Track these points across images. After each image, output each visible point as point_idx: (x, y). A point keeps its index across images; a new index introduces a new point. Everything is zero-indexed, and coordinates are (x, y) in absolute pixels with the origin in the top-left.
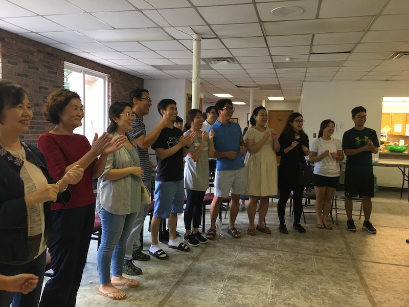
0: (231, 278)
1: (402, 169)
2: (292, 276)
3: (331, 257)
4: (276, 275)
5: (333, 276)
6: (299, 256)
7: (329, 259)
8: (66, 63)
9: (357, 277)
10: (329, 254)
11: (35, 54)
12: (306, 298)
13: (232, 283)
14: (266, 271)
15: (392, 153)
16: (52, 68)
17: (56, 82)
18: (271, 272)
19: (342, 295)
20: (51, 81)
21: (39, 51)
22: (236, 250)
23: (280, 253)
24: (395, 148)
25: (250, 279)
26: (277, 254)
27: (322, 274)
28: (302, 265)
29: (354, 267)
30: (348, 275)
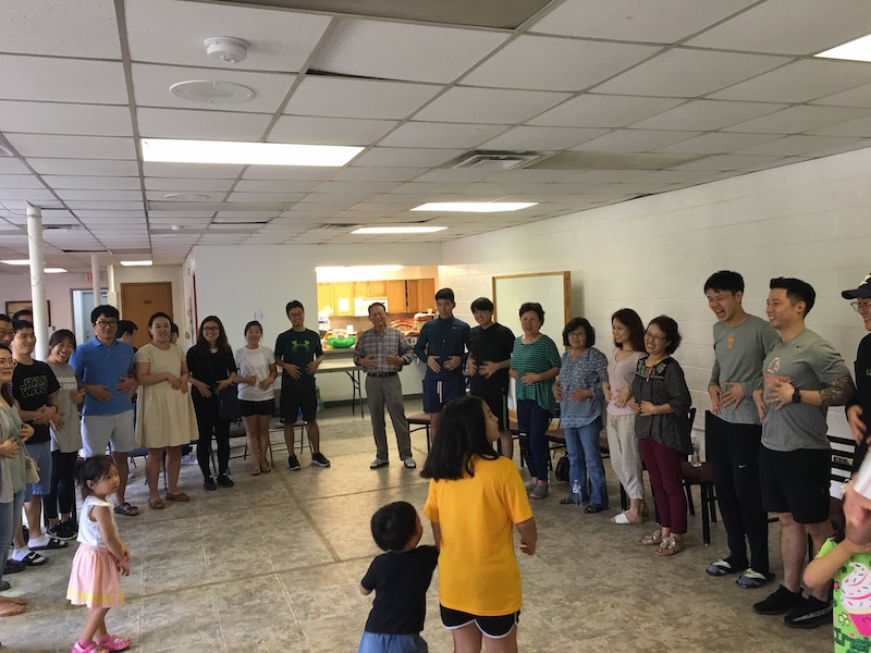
0: (149, 559)
1: (351, 373)
2: (228, 536)
3: (271, 505)
4: (208, 540)
5: (276, 523)
6: (232, 514)
7: (269, 508)
9: (303, 517)
10: (267, 503)
12: (250, 551)
13: (153, 563)
14: (192, 541)
15: (336, 351)
18: (200, 539)
19: (289, 537)
22: (140, 530)
23: (205, 517)
24: (339, 341)
25: (175, 553)
26: (201, 519)
27: (263, 525)
28: (238, 523)
29: (299, 508)
30: (294, 518)
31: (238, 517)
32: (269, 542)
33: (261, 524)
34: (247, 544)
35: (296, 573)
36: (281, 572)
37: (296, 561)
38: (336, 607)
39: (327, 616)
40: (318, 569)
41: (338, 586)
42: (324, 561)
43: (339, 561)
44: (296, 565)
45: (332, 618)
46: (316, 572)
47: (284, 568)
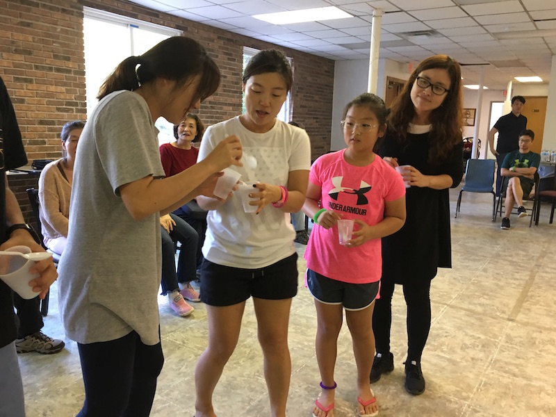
3: (510, 261)
5: (498, 274)
7: (506, 263)
8: (245, 48)
9: (526, 278)
10: (510, 259)
11: (215, 41)
16: (231, 55)
17: (234, 69)
19: (493, 286)
20: (230, 69)
21: (219, 38)
29: (531, 271)
30: (517, 276)
31: (474, 260)
32: (473, 284)
33: (485, 270)
34: (455, 279)
35: (463, 312)
36: (452, 307)
37: (475, 304)
38: (459, 351)
39: (442, 354)
40: (484, 318)
41: (483, 337)
42: (498, 314)
43: (512, 320)
44: (471, 307)
45: (442, 357)
46: (480, 320)
47: (458, 305)
